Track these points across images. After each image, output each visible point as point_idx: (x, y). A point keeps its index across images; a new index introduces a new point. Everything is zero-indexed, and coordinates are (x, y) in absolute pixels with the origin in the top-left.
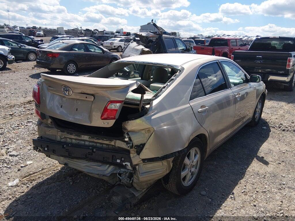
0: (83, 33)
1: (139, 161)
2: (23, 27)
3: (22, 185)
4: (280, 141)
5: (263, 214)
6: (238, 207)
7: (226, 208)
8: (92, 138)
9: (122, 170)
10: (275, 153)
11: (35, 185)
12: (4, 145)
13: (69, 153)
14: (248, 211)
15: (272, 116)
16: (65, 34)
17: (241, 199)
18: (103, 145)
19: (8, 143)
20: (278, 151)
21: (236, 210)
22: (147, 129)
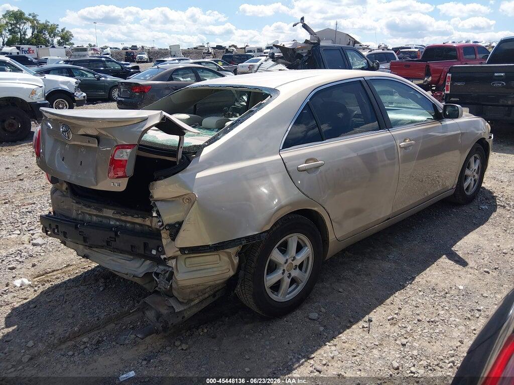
0: (211, 53)
1: (175, 251)
2: (116, 48)
3: (28, 288)
4: (506, 231)
5: (413, 360)
6: (368, 345)
7: (346, 344)
8: (117, 213)
9: (161, 267)
10: (485, 253)
11: (46, 288)
12: (29, 229)
13: (84, 237)
14: (386, 353)
15: (507, 186)
16: (182, 55)
17: (381, 331)
18: (135, 226)
19: (36, 226)
20: (494, 249)
21: (364, 349)
22: (185, 196)
